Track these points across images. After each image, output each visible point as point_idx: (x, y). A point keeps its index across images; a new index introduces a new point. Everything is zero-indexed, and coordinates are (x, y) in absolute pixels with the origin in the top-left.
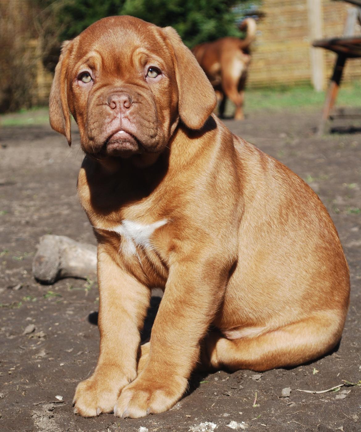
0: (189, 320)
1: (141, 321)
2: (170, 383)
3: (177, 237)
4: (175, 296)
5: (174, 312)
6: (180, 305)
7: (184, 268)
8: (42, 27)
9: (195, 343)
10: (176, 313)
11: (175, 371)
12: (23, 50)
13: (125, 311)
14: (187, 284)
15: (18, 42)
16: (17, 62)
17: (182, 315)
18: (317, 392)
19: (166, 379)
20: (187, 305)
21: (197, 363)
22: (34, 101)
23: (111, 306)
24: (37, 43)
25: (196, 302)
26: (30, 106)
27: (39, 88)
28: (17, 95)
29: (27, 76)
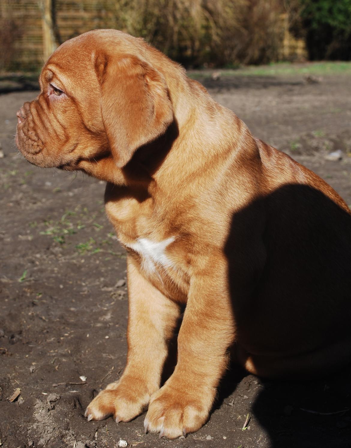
0: (213, 332)
1: (170, 332)
2: (200, 395)
3: (190, 251)
4: (197, 308)
5: (197, 323)
6: (202, 317)
7: (202, 281)
8: (289, 6)
9: (223, 352)
10: (199, 324)
11: (204, 381)
12: (275, 22)
13: (152, 326)
14: (206, 297)
15: (272, 16)
16: (270, 30)
17: (205, 327)
18: (321, 414)
19: (195, 390)
20: (209, 317)
21: (227, 370)
22: (281, 57)
23: (139, 321)
24: (285, 16)
25: (218, 315)
26: (277, 61)
27: (285, 48)
28: (268, 53)
29: (276, 40)
